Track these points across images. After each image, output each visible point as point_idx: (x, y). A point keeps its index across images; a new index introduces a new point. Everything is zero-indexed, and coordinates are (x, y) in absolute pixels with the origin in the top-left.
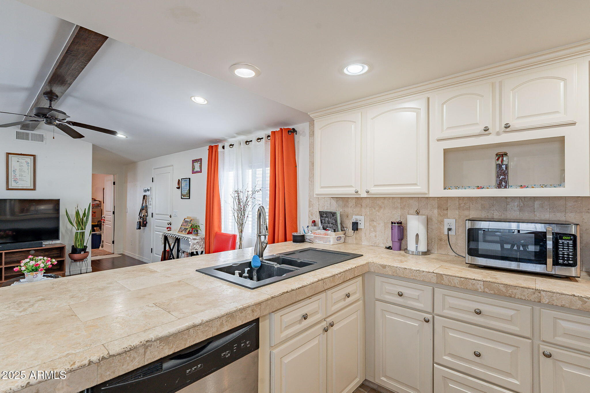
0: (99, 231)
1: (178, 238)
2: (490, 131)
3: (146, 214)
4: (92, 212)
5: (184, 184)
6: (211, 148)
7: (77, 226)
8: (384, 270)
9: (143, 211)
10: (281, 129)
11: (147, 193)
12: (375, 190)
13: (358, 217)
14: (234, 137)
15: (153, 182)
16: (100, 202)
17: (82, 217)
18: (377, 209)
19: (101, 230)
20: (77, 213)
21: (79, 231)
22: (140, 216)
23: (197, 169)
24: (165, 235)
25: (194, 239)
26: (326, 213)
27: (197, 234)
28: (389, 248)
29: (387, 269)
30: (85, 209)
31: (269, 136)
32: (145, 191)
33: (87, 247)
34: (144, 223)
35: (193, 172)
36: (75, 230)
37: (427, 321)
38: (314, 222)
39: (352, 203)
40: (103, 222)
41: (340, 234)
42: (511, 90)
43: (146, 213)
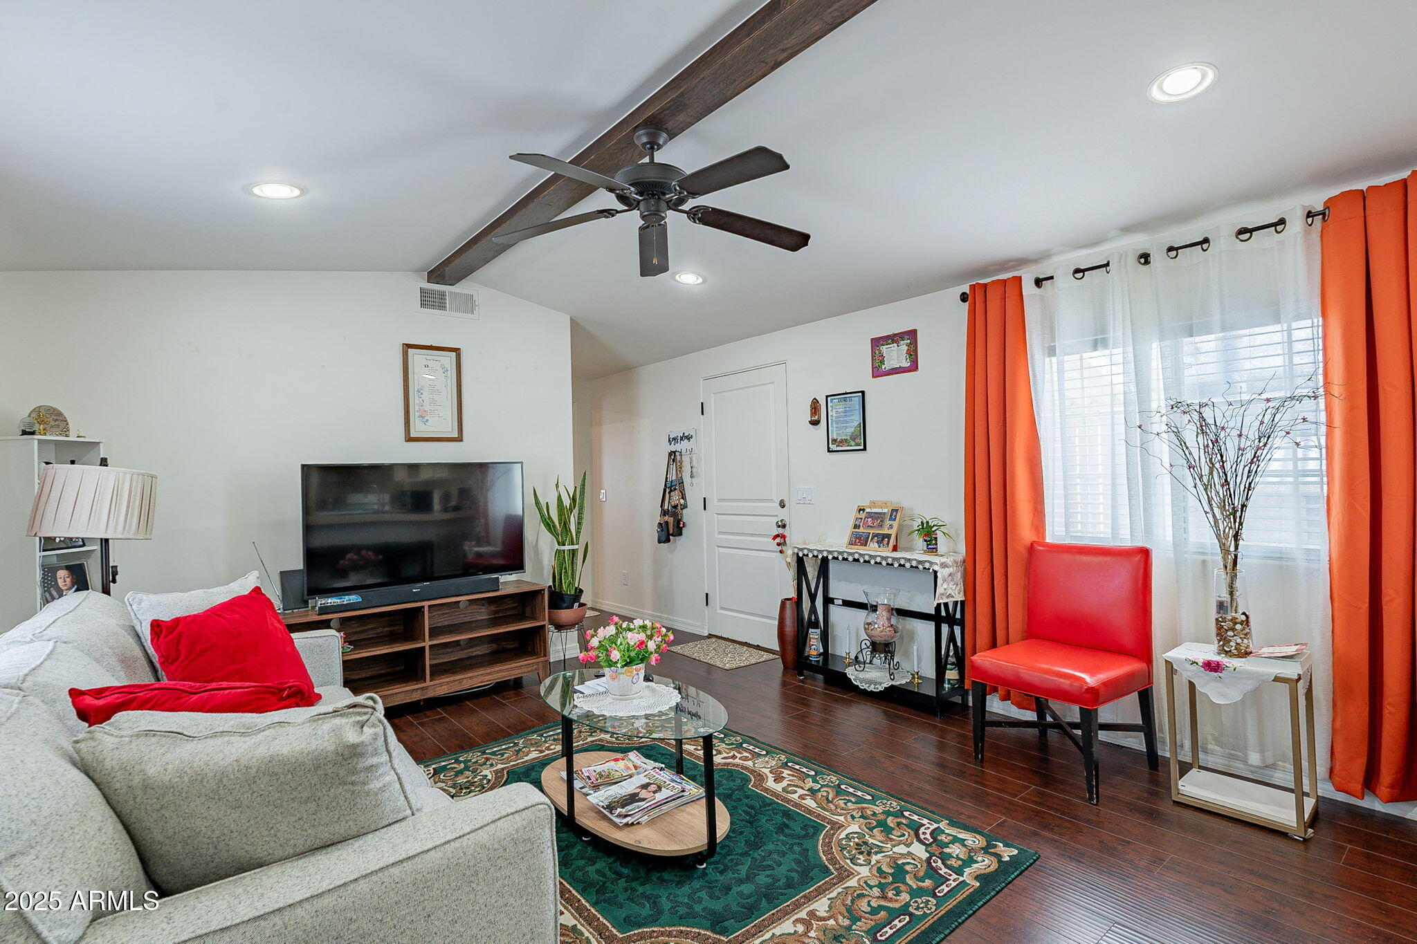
3: (682, 501)
5: (838, 410)
6: (976, 290)
7: (562, 534)
9: (671, 493)
11: (683, 446)
14: (1106, 241)
15: (703, 414)
20: (559, 499)
21: (567, 547)
22: (665, 507)
23: (895, 361)
32: (675, 440)
33: (581, 590)
34: (678, 527)
35: (877, 372)
43: (683, 498)
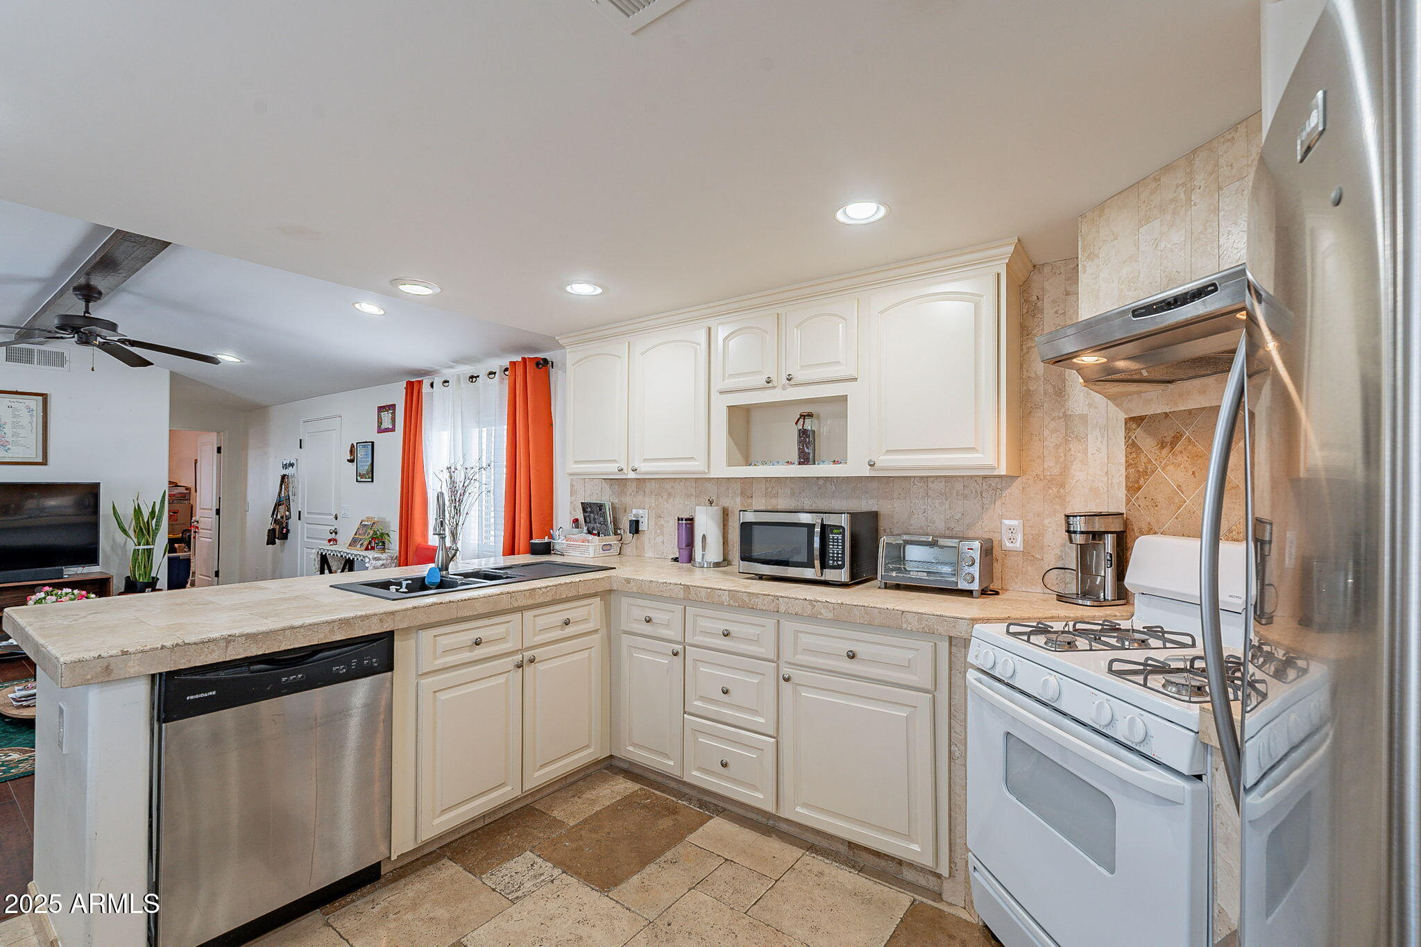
0: (185, 552)
1: (349, 558)
2: (774, 383)
3: (287, 513)
4: (169, 511)
5: (361, 453)
6: (410, 385)
7: (137, 537)
8: (629, 585)
9: (280, 507)
10: (524, 359)
11: (289, 471)
12: (646, 468)
13: (641, 512)
14: (452, 367)
15: (301, 447)
16: (187, 489)
17: (148, 520)
18: (665, 497)
19: (190, 550)
20: (138, 512)
21: (141, 547)
22: (275, 517)
23: (387, 424)
24: (322, 553)
25: (376, 559)
26: (590, 505)
27: (383, 550)
28: (676, 560)
29: (632, 583)
30: (154, 502)
31: (506, 370)
32: (285, 466)
33: (158, 579)
34: (282, 533)
35: (380, 431)
36: (131, 545)
37: (676, 654)
38: (576, 521)
39: (631, 488)
40: (195, 532)
41: (612, 540)
42: (797, 327)
43: (288, 511)
